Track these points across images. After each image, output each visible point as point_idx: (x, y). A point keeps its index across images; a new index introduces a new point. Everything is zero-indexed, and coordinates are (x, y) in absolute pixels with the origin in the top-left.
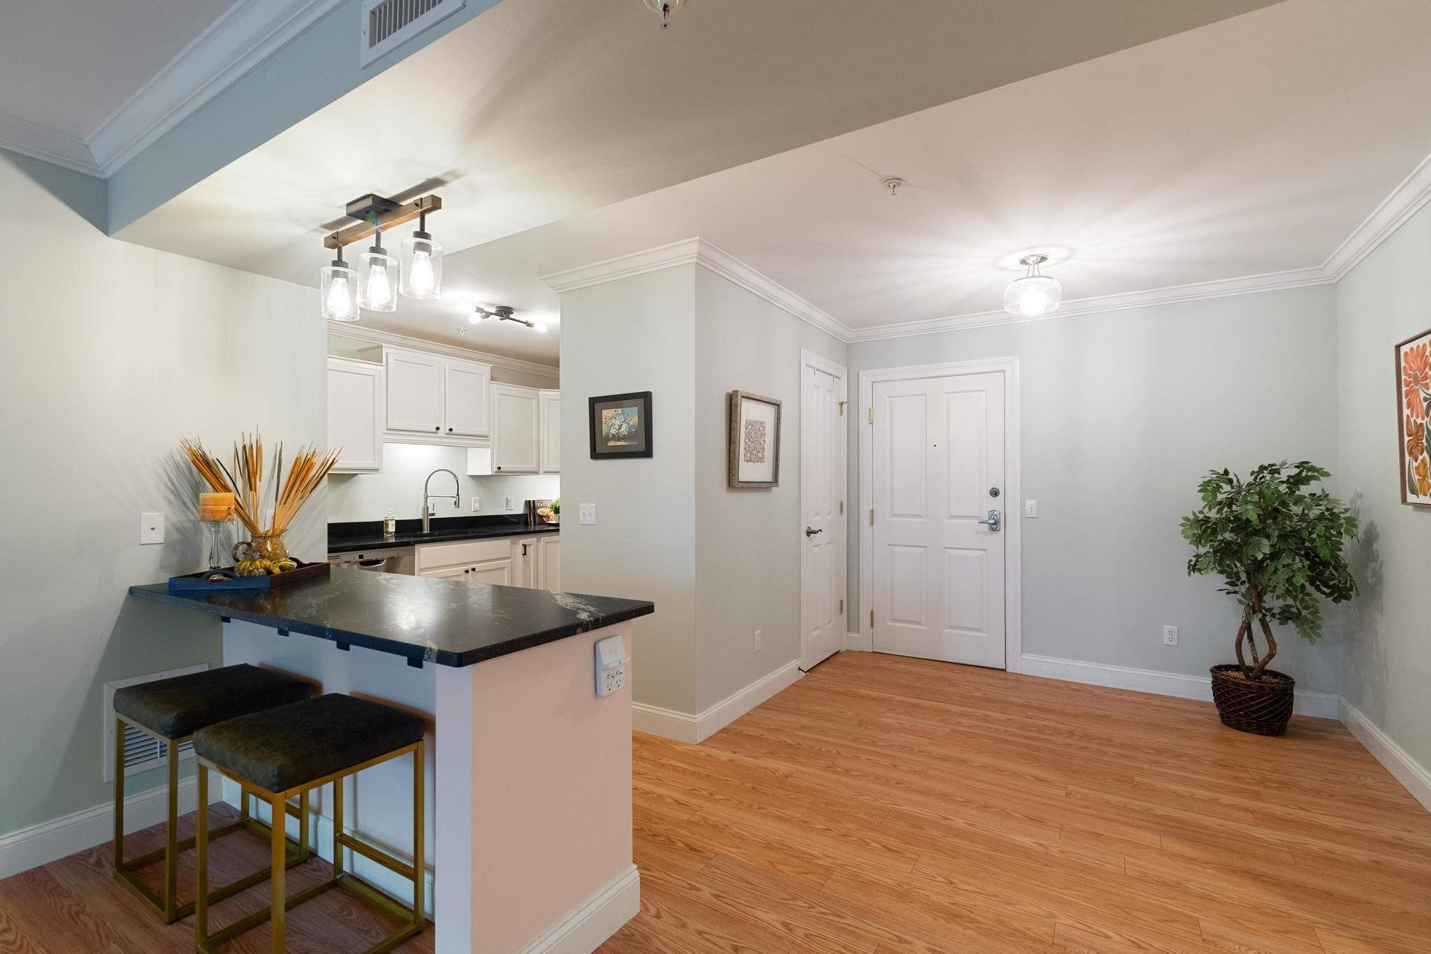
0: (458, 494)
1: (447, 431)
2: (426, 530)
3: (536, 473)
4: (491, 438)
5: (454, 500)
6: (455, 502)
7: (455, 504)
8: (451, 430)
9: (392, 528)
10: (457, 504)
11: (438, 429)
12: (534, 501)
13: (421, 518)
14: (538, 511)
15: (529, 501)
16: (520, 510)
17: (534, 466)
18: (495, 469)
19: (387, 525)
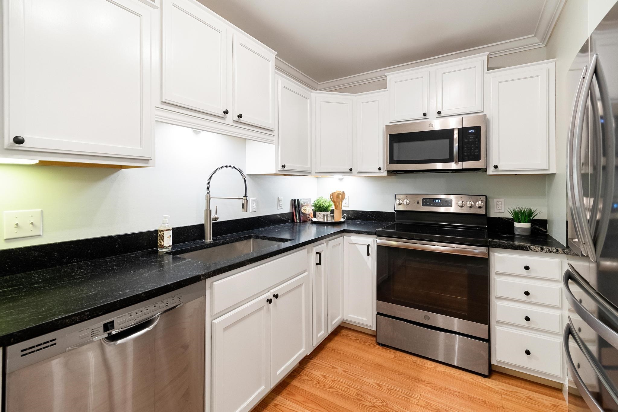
0: (246, 196)
1: (236, 118)
2: (209, 239)
3: (309, 173)
4: (275, 133)
5: (241, 202)
6: (243, 205)
7: (243, 207)
8: (240, 116)
9: (168, 241)
10: (244, 207)
11: (226, 112)
12: (298, 200)
13: (202, 222)
14: (302, 209)
15: (295, 200)
16: (286, 209)
17: (309, 166)
18: (280, 168)
19: (162, 237)
